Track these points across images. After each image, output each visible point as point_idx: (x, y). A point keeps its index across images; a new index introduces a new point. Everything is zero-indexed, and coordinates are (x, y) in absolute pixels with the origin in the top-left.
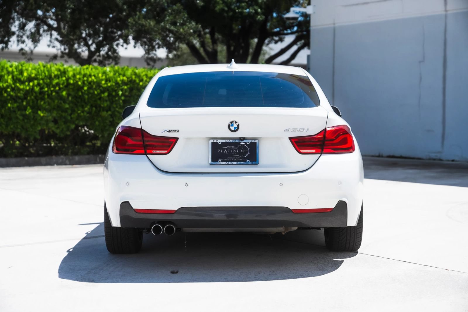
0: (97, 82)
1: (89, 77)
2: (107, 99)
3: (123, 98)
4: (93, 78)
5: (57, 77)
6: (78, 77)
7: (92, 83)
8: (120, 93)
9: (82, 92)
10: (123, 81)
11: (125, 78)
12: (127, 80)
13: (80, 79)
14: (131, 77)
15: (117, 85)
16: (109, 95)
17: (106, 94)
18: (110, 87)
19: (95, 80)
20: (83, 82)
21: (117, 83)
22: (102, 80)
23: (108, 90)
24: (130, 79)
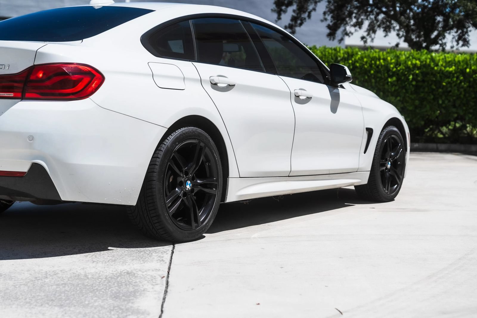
0: (384, 65)
1: (378, 60)
2: (396, 83)
3: (414, 83)
4: (382, 61)
5: (344, 60)
6: (365, 60)
7: (380, 67)
8: (411, 77)
9: (368, 76)
10: (415, 65)
11: (418, 62)
12: (420, 64)
13: (366, 62)
14: (426, 61)
15: (407, 70)
16: (398, 79)
17: (394, 78)
18: (399, 71)
19: (383, 64)
20: (371, 65)
21: (408, 67)
22: (391, 63)
23: (398, 74)
24: (424, 63)
